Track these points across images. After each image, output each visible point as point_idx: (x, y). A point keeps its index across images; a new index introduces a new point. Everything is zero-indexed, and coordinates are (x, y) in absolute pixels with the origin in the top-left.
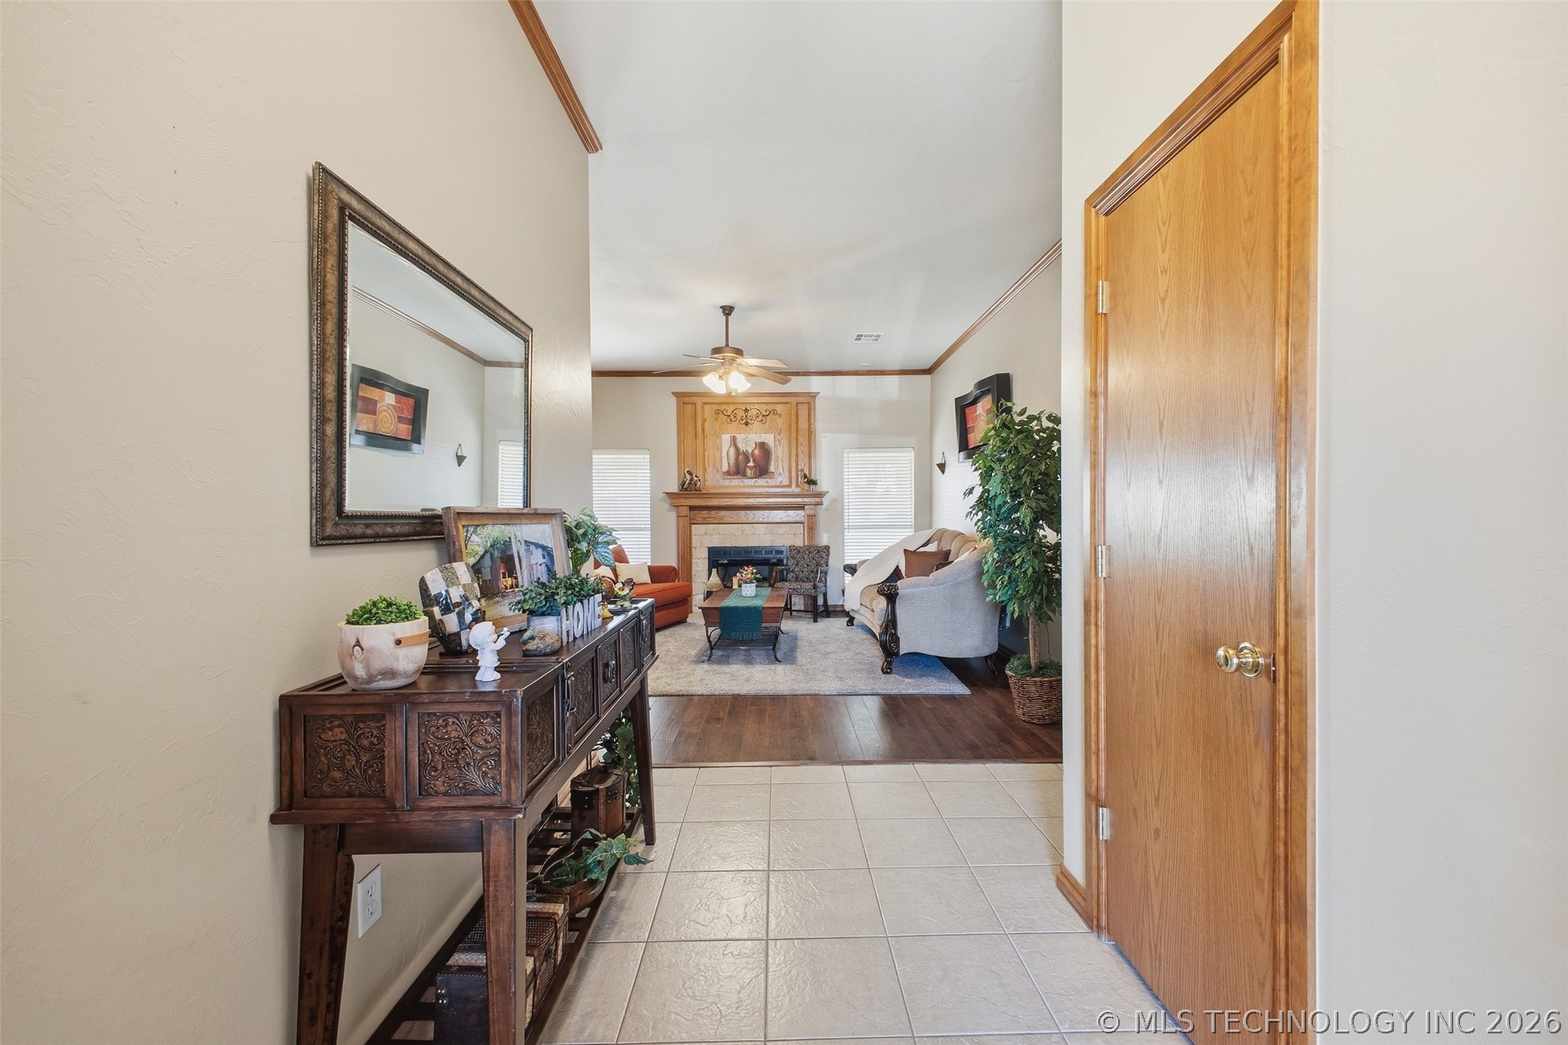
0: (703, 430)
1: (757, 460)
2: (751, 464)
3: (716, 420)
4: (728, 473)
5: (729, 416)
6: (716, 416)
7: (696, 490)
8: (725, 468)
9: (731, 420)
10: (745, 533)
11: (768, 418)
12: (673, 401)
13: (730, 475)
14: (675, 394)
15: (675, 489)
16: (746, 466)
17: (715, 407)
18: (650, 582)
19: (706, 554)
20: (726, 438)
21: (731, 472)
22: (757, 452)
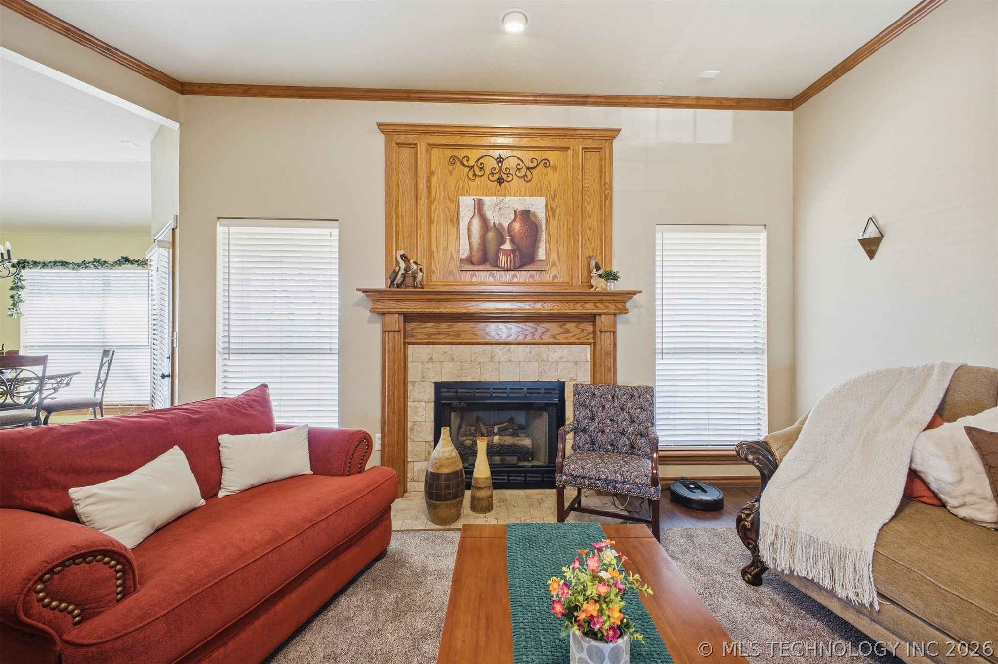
0: (429, 189)
1: (517, 239)
2: (507, 246)
3: (451, 173)
4: (469, 260)
5: (471, 167)
6: (450, 168)
7: (415, 287)
8: (464, 253)
9: (475, 175)
10: (496, 359)
11: (535, 172)
12: (380, 139)
13: (472, 264)
14: (380, 126)
15: (380, 283)
16: (499, 249)
17: (449, 152)
18: (309, 471)
19: (429, 393)
20: (467, 203)
21: (475, 259)
22: (517, 226)
